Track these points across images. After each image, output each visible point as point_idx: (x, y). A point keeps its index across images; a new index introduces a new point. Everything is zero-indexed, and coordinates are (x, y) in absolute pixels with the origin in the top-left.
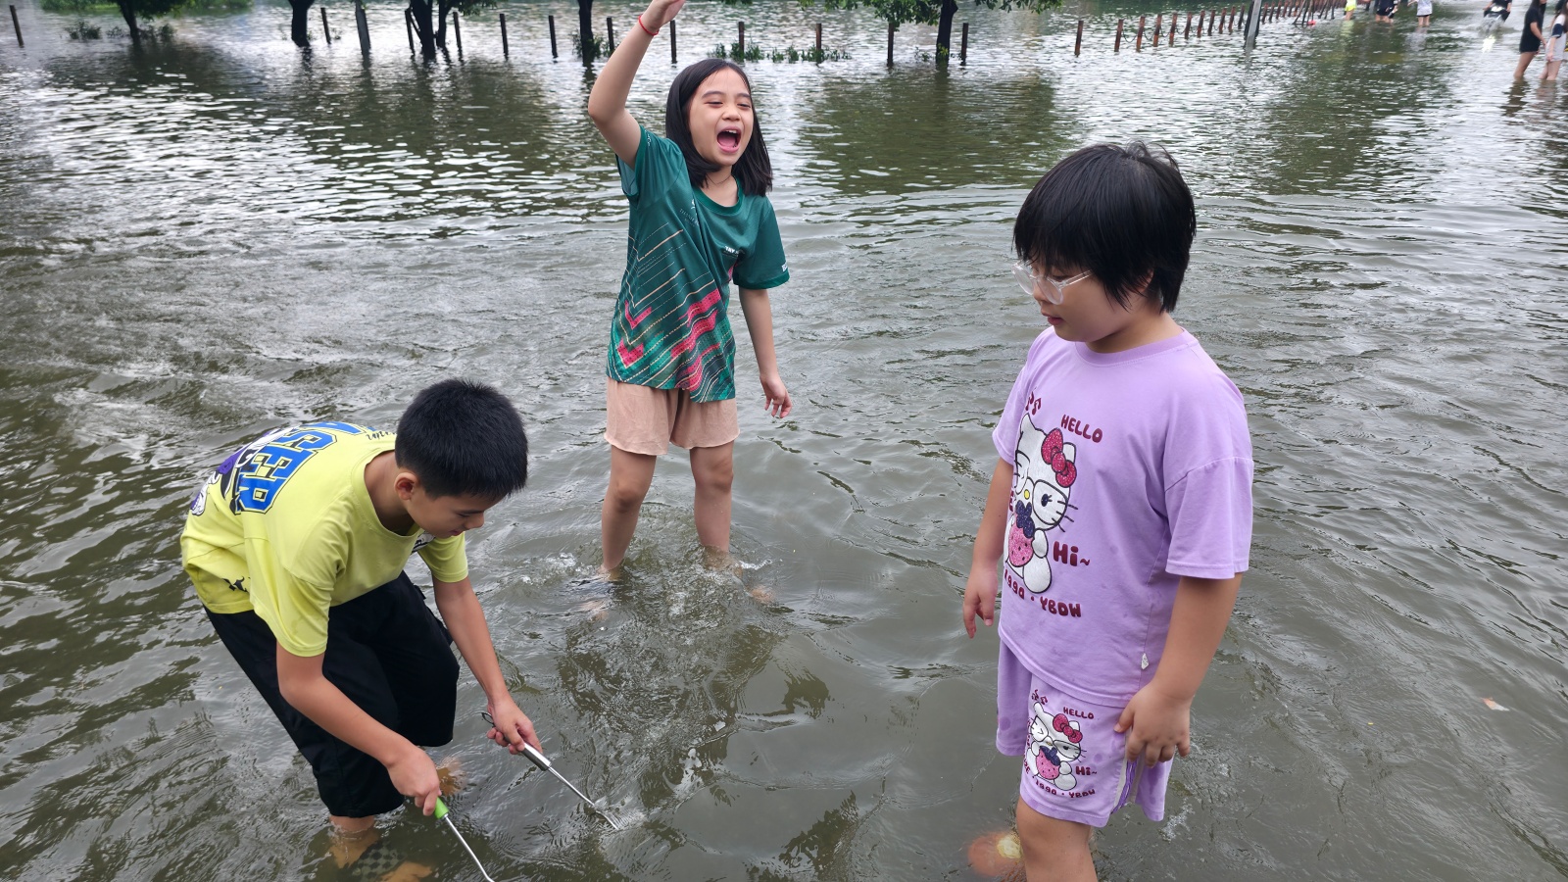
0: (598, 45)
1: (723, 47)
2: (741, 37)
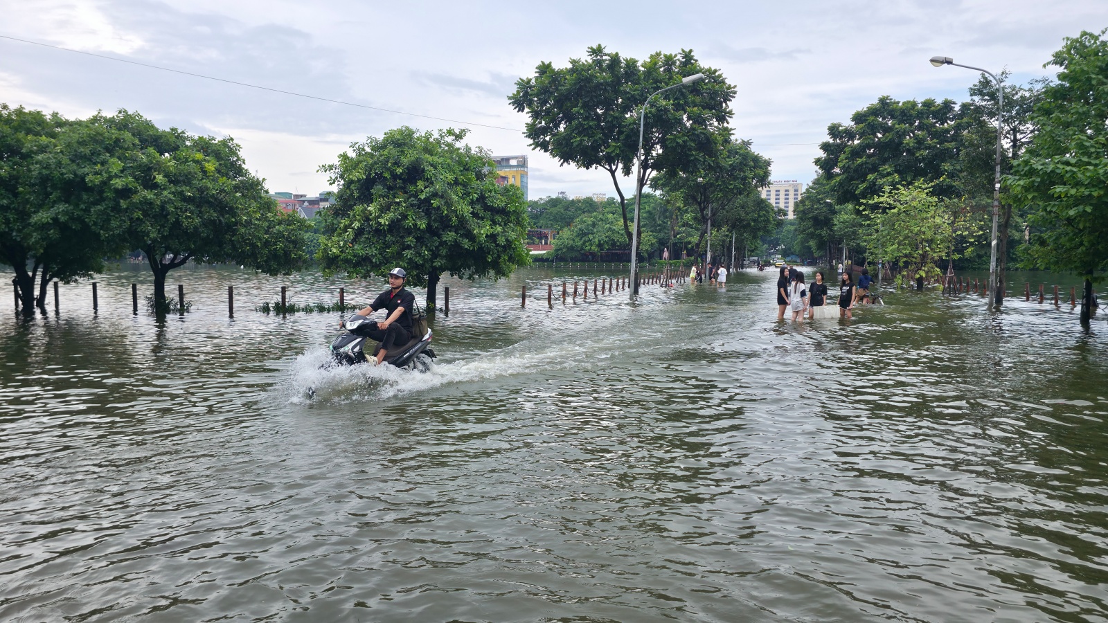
0: (169, 304)
1: (267, 304)
2: (284, 298)
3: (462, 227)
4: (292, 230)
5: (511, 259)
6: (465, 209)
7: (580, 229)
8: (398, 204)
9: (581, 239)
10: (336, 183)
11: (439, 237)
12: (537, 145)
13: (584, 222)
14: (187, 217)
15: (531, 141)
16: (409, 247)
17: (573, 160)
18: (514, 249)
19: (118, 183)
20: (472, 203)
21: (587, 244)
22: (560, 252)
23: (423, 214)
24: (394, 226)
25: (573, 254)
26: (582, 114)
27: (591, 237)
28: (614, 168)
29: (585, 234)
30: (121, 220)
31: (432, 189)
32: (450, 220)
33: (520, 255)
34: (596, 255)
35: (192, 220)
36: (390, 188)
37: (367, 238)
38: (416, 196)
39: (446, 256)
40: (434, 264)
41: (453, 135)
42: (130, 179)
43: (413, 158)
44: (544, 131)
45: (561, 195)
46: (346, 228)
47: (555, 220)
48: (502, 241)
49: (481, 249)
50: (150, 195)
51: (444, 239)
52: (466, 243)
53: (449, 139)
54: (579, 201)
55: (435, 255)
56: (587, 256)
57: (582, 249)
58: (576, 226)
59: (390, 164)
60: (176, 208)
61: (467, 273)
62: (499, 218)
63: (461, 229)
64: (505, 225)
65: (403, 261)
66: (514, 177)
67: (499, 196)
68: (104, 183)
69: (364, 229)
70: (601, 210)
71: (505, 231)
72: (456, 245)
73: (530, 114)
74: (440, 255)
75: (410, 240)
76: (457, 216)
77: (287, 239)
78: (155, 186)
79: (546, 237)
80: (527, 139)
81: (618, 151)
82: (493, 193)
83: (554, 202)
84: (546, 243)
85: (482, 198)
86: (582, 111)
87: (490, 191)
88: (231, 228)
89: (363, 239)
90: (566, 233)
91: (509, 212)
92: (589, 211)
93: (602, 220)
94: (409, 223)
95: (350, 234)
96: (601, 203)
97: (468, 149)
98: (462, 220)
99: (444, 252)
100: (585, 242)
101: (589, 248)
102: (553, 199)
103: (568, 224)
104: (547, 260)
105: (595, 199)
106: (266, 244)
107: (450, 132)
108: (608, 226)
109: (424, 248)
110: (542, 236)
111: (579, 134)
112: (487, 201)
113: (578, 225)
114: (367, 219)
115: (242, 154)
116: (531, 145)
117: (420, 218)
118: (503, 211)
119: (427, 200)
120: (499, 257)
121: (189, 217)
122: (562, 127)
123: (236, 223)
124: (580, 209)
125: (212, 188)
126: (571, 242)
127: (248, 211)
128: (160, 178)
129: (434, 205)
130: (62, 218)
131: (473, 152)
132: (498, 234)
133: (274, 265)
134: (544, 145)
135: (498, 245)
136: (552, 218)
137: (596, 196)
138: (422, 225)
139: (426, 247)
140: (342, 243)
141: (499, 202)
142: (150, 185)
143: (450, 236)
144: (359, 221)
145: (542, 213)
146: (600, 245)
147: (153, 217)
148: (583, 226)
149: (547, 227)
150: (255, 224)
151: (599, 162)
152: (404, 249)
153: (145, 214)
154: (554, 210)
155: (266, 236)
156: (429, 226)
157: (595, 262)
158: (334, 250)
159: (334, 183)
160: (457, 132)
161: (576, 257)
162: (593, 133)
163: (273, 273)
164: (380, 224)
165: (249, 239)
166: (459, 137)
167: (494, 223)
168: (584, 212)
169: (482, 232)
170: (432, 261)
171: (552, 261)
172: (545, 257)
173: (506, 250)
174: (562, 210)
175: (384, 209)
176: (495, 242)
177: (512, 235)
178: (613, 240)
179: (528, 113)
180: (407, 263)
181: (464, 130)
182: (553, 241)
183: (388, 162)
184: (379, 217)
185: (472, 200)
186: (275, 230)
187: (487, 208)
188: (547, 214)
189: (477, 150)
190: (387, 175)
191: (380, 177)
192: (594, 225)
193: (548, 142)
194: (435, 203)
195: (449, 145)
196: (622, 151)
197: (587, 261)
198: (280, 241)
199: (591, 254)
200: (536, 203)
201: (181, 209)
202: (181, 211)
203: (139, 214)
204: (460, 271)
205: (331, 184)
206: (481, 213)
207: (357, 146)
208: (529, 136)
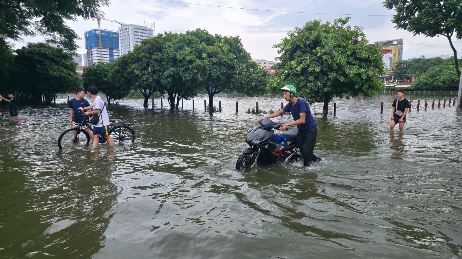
0: (215, 108)
2: (257, 107)
3: (340, 69)
4: (259, 76)
5: (370, 87)
6: (343, 60)
7: (431, 74)
8: (306, 60)
9: (432, 79)
10: (281, 53)
11: (327, 76)
12: (399, 26)
13: (434, 70)
14: (214, 71)
15: (396, 25)
16: (310, 82)
17: (422, 32)
18: (372, 81)
19: (188, 58)
20: (348, 57)
21: (436, 81)
22: (418, 86)
23: (319, 64)
24: (304, 71)
25: (427, 87)
26: (429, 4)
27: (438, 77)
28: (450, 34)
29: (434, 76)
30: (190, 73)
31: (324, 50)
32: (333, 67)
33: (376, 85)
34: (441, 87)
35: (216, 73)
36: (304, 52)
37: (291, 78)
38: (316, 55)
39: (331, 86)
40: (324, 90)
41: (341, 21)
42: (193, 56)
43: (315, 35)
44: (404, 18)
45: (422, 57)
46: (282, 73)
47: (417, 69)
48: (364, 77)
49: (351, 81)
50: (199, 62)
51: (330, 77)
52: (342, 79)
53: (340, 25)
54: (432, 59)
55: (325, 85)
56: (436, 88)
57: (432, 84)
58: (429, 72)
59: (303, 40)
60: (209, 67)
61: (345, 96)
62: (364, 64)
63: (339, 71)
64: (368, 67)
65: (307, 89)
66: (395, 50)
67: (365, 52)
68: (184, 58)
69: (290, 73)
70: (445, 63)
71: (367, 71)
72: (336, 80)
73: (397, 11)
74: (327, 86)
75: (311, 78)
76: (337, 64)
77: (257, 80)
78: (203, 59)
79: (412, 79)
80: (394, 23)
81: (452, 24)
82: (361, 50)
83: (417, 61)
84: (411, 81)
85: (354, 54)
86: (429, 3)
87: (360, 49)
88: (232, 76)
89: (289, 79)
90: (423, 76)
91: (371, 60)
92: (438, 64)
93: (446, 68)
94: (311, 69)
95: (283, 76)
96: (446, 60)
97: (349, 28)
98: (340, 66)
99: (329, 84)
100: (434, 80)
101: (436, 83)
102: (416, 59)
103: (425, 71)
104: (410, 90)
105: (442, 58)
106: (248, 83)
107: (340, 20)
108: (449, 71)
109: (319, 82)
110: (408, 78)
111: (426, 16)
112: (357, 55)
113: (430, 72)
114: (292, 69)
115: (242, 42)
116: (396, 27)
117: (317, 67)
118: (367, 60)
119: (320, 57)
120: (363, 86)
121: (215, 71)
122: (416, 14)
123: (235, 74)
124: (433, 63)
125: (225, 58)
126: (426, 80)
127: (240, 68)
128: (204, 55)
129: (324, 59)
130: (172, 74)
131: (352, 29)
132: (362, 73)
133: (251, 92)
134: (404, 27)
135: (362, 79)
136: (415, 69)
137: (443, 57)
138: (318, 70)
139: (320, 81)
140: (278, 81)
141: (364, 55)
142: (201, 58)
143: (332, 75)
144: (288, 70)
145: (409, 66)
146: (444, 82)
147: (201, 72)
148: (434, 72)
149: (412, 73)
150: (243, 74)
151: (440, 32)
152: (308, 83)
153: (198, 71)
154: (417, 65)
155: (248, 79)
156: (322, 70)
157: (440, 91)
158: (275, 85)
159: (280, 53)
160: (344, 19)
161: (428, 88)
162: (436, 15)
163: (251, 96)
164: (297, 71)
165: (240, 81)
166: (344, 22)
167: (361, 67)
168: (435, 65)
169: (351, 72)
170: (323, 89)
171: (414, 90)
172: (409, 88)
173: (367, 82)
174: (422, 64)
175: (299, 63)
176: (360, 77)
177: (371, 73)
178: (452, 79)
179: (395, 10)
180: (309, 90)
181: (347, 18)
182: (415, 80)
183: (303, 39)
184: (297, 67)
185: (348, 55)
186: (252, 77)
187: (356, 59)
188: (412, 66)
189: (355, 28)
190: (302, 46)
191: (298, 46)
192: (440, 71)
193: (407, 24)
194: (324, 58)
195: (339, 27)
196: (456, 23)
197: (435, 90)
198: (254, 81)
199: (438, 86)
200: (406, 61)
201: (212, 68)
202: (212, 69)
203: (195, 71)
204: (341, 94)
205: (279, 53)
206: (353, 62)
207: (291, 33)
208: (395, 22)
